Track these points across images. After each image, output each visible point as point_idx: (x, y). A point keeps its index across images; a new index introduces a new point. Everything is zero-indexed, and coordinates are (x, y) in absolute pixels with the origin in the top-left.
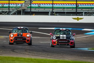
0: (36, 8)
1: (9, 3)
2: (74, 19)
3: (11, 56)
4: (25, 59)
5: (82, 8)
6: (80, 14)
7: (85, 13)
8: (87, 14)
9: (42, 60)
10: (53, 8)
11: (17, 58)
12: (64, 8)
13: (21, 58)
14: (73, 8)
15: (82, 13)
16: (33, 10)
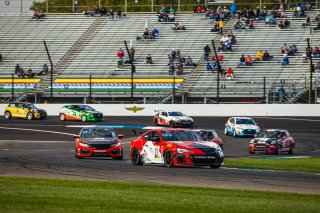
0: (60, 91)
1: (13, 83)
2: (128, 109)
3: (22, 176)
4: (48, 180)
5: (142, 91)
6: (139, 100)
7: (148, 99)
8: (150, 100)
9: (79, 182)
10: (90, 90)
11: (34, 180)
12: (110, 91)
13: (41, 180)
14: (125, 91)
15: (142, 98)
16: (56, 95)
